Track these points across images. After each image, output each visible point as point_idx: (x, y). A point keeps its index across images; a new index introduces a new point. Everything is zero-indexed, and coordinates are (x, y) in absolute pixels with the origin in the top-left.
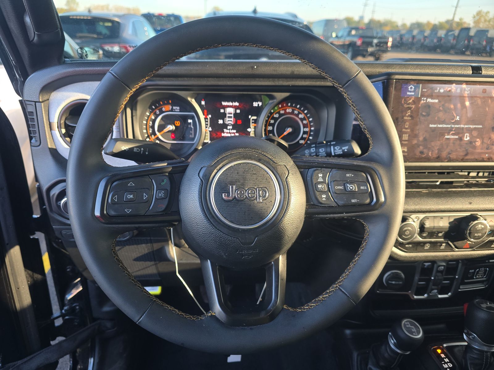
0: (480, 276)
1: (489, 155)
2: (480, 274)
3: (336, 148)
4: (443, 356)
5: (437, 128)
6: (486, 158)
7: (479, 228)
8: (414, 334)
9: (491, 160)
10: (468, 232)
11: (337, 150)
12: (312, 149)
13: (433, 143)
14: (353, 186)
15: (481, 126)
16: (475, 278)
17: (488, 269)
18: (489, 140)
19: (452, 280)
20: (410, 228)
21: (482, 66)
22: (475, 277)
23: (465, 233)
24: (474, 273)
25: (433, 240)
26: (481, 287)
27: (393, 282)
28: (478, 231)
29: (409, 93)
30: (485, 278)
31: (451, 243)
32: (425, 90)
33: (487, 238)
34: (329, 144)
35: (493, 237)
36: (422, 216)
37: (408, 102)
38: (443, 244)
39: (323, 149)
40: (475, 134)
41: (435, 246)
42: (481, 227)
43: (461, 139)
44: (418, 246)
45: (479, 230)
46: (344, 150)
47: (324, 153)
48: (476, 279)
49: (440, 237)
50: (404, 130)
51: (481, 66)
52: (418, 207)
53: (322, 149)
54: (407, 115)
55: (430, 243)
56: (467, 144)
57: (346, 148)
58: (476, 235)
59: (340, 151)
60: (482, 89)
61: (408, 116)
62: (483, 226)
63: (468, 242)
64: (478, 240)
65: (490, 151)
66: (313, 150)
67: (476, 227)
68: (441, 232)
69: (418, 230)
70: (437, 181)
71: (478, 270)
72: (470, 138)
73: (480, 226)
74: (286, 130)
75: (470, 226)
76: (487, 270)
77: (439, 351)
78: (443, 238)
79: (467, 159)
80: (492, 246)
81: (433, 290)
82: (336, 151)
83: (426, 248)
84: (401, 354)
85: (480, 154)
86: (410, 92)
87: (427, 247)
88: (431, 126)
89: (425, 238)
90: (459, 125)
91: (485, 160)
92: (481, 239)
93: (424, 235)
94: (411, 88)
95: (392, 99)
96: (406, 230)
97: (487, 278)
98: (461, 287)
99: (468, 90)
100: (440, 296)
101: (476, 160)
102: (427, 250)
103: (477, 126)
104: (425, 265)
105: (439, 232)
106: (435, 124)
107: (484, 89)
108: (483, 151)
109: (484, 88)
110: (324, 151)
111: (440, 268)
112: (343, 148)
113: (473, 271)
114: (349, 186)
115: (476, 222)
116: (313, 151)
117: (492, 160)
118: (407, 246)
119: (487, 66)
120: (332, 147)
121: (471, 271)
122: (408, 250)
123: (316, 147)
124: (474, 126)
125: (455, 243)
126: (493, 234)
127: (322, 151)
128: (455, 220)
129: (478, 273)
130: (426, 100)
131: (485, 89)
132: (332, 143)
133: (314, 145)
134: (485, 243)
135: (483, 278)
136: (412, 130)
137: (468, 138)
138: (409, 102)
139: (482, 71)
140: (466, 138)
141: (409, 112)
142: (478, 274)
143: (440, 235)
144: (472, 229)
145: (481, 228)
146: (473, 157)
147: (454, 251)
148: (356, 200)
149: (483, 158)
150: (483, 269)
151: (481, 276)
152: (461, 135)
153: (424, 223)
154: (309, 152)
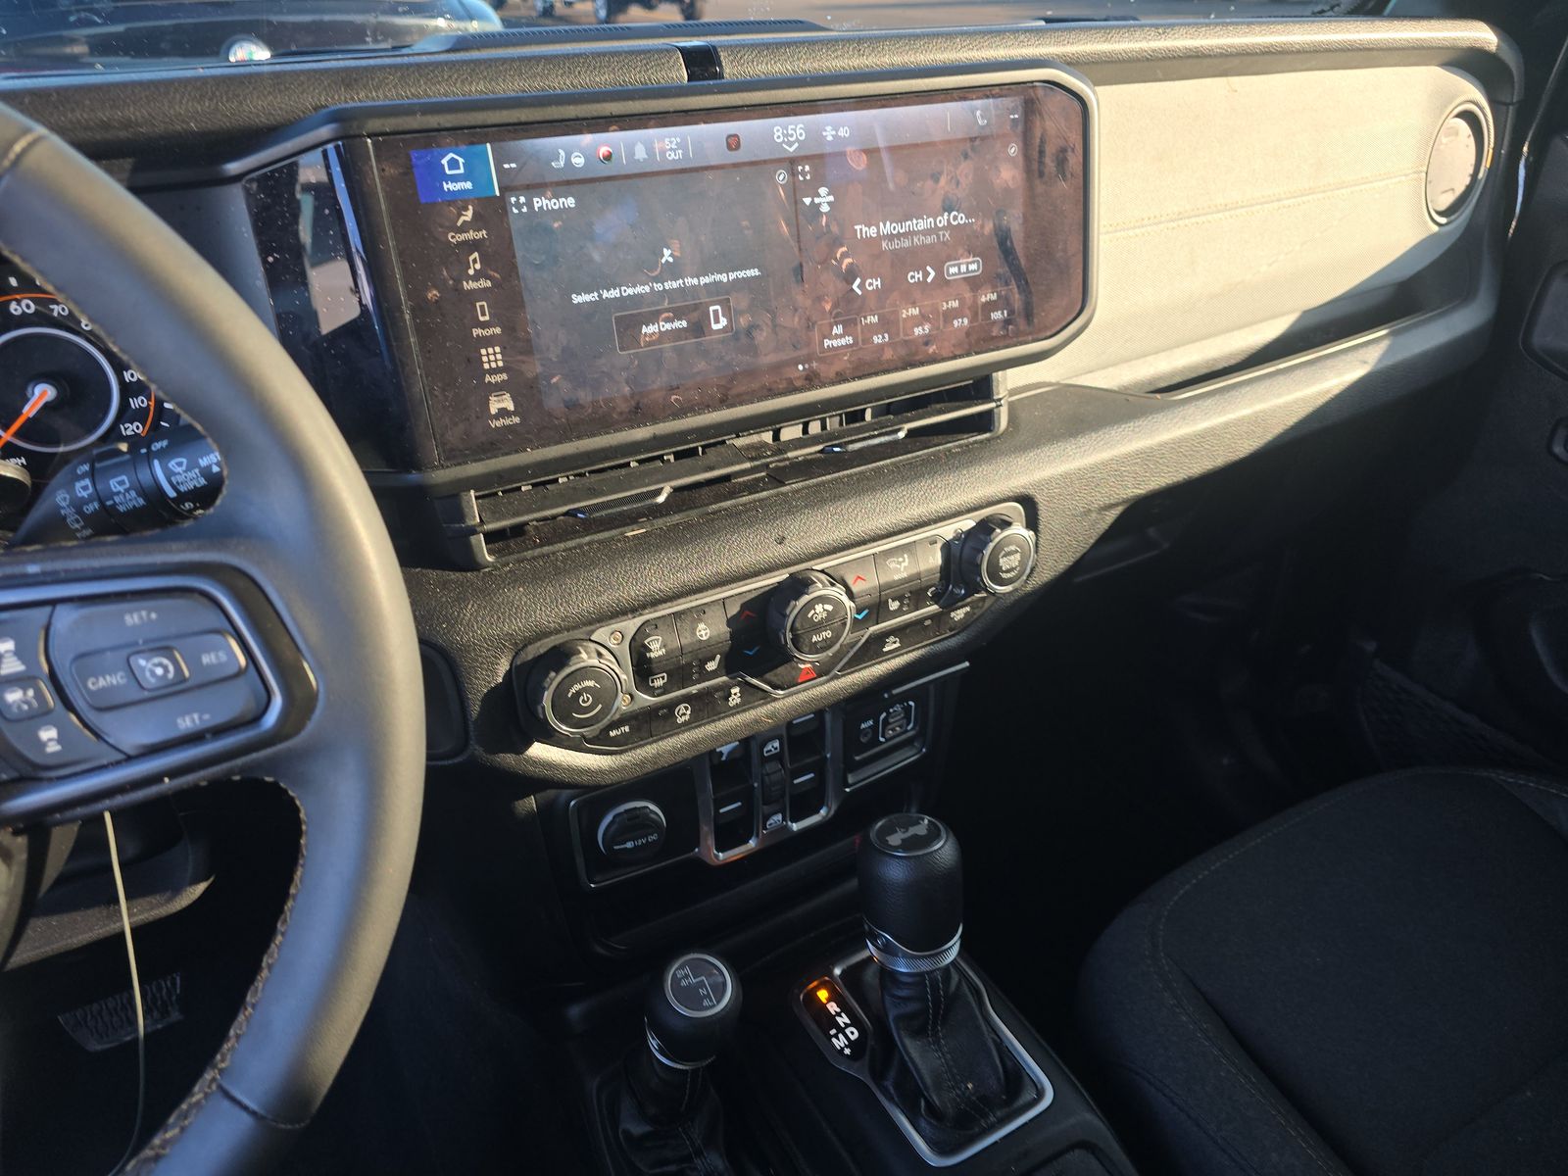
0: (898, 729)
1: (807, 366)
2: (896, 724)
3: (172, 464)
4: (833, 1008)
5: (602, 302)
6: (799, 378)
7: (819, 617)
8: (706, 1003)
9: (816, 381)
10: (789, 636)
11: (179, 473)
12: (78, 485)
13: (603, 361)
14: (165, 661)
15: (754, 272)
16: (882, 739)
17: (911, 703)
18: (794, 316)
19: (819, 768)
20: (590, 683)
21: (720, 47)
22: (883, 736)
23: (783, 642)
24: (874, 728)
25: (694, 689)
26: (908, 757)
27: (629, 845)
28: (818, 627)
29: (448, 186)
30: (912, 729)
31: (755, 681)
32: (513, 165)
33: (862, 632)
34: (144, 451)
35: (878, 624)
36: (631, 625)
37: (459, 224)
38: (733, 691)
39: (124, 478)
40: (740, 301)
41: (707, 706)
42: (824, 610)
43: (699, 328)
44: (649, 723)
45: (821, 622)
46: (209, 467)
47: (133, 493)
48: (887, 740)
49: (714, 674)
50: (476, 332)
51: (714, 48)
52: (606, 599)
53: (119, 479)
54: (471, 272)
55: (687, 699)
56: (722, 341)
57: (215, 461)
58: (814, 639)
59: (190, 475)
60: (725, 137)
61: (476, 278)
62: (829, 607)
63: (802, 666)
64: (830, 653)
65: (805, 351)
66: (85, 488)
67: (810, 616)
68: (713, 659)
69: (626, 677)
70: (658, 492)
71: (884, 715)
72: (730, 321)
73: (819, 608)
74: (29, 394)
75: (789, 616)
76: (911, 706)
77: (823, 995)
78: (724, 671)
79: (739, 395)
80: (885, 650)
81: (767, 818)
82: (180, 479)
83: (680, 720)
84: (695, 1072)
85: (777, 368)
86: (455, 179)
87: (684, 713)
88: (577, 299)
89: (665, 690)
90: (681, 281)
91: (798, 384)
92: (837, 647)
93: (659, 683)
94: (453, 164)
95: (386, 221)
96: (578, 694)
97: (917, 728)
98: (850, 780)
99: (674, 147)
100: (795, 827)
101: (770, 390)
102: (685, 724)
103: (741, 274)
104: (721, 753)
105: (703, 662)
106: (589, 292)
107: (729, 136)
108: (783, 356)
109: (732, 132)
110: (128, 485)
111: (769, 747)
112: (204, 462)
113: (871, 723)
114: (149, 666)
115: (805, 599)
116: (85, 494)
117: (820, 382)
118: (612, 734)
119: (737, 46)
120: (156, 463)
121: (863, 726)
122: (621, 745)
123: (92, 474)
124: (732, 276)
125: (768, 676)
126: (874, 616)
127: (121, 489)
128: (744, 606)
129: (889, 724)
130: (530, 204)
131: (736, 136)
132: (157, 446)
133: (86, 467)
134: (860, 648)
135: (907, 731)
136: (510, 329)
137: (723, 322)
138: (462, 219)
139: (721, 66)
140: (717, 321)
141: (475, 261)
142: (890, 727)
143: (711, 666)
144: (798, 625)
145: (825, 615)
146: (755, 385)
147: (775, 699)
148: (196, 716)
149: (790, 381)
150: (898, 708)
151: (900, 727)
152: (695, 316)
153: (645, 646)
154: (71, 499)
